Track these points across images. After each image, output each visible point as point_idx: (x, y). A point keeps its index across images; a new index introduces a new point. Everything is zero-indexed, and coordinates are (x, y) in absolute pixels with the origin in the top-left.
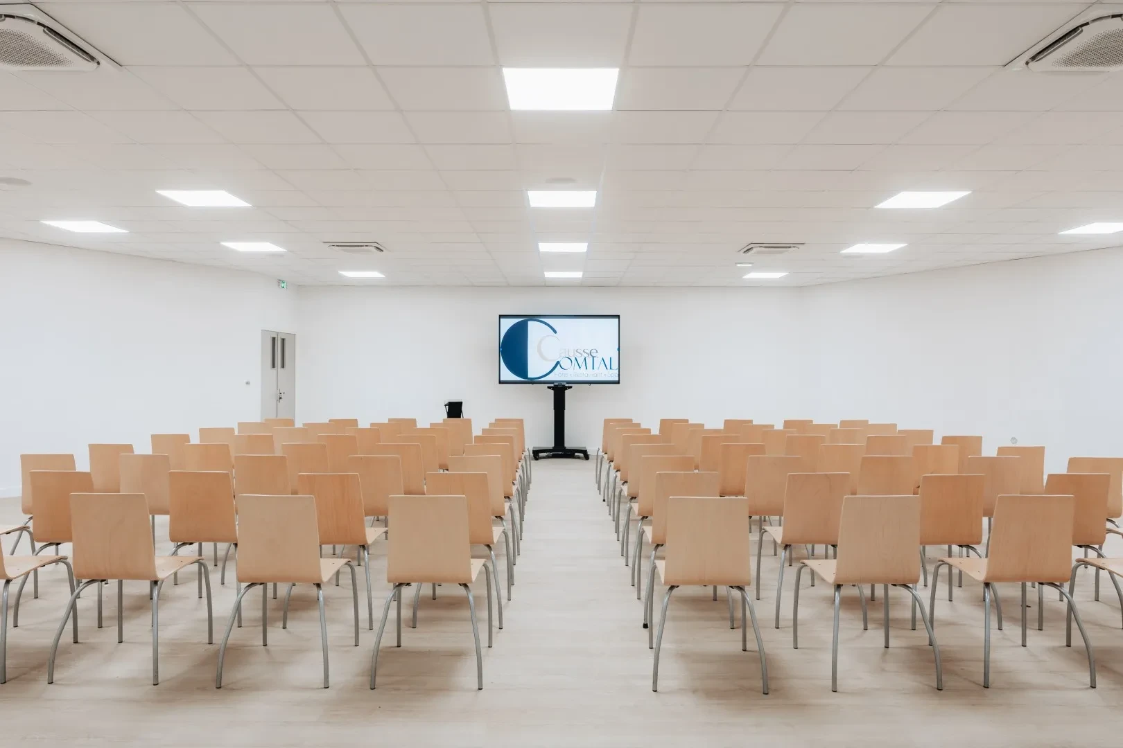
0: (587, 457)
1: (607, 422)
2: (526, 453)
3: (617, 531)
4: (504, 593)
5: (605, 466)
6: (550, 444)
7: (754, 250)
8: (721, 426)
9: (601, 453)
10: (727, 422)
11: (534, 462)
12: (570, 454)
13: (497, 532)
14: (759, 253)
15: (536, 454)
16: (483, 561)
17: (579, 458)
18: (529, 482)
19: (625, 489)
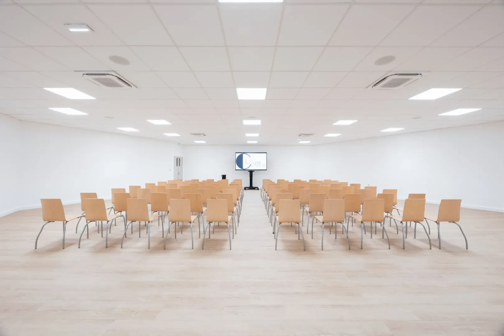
0: (258, 189)
1: (263, 180)
2: (243, 188)
3: (266, 208)
4: (237, 224)
5: (263, 191)
6: (249, 186)
7: (301, 136)
8: (293, 181)
9: (262, 188)
10: (295, 180)
11: (245, 191)
12: (254, 188)
13: (235, 209)
14: (303, 136)
15: (245, 189)
16: (231, 216)
17: (256, 189)
18: (243, 196)
19: (268, 197)
